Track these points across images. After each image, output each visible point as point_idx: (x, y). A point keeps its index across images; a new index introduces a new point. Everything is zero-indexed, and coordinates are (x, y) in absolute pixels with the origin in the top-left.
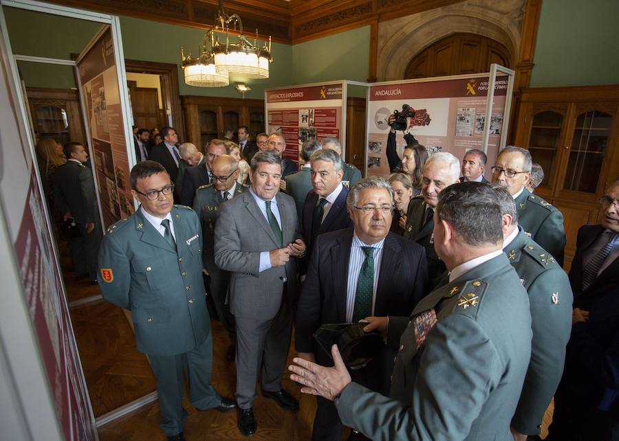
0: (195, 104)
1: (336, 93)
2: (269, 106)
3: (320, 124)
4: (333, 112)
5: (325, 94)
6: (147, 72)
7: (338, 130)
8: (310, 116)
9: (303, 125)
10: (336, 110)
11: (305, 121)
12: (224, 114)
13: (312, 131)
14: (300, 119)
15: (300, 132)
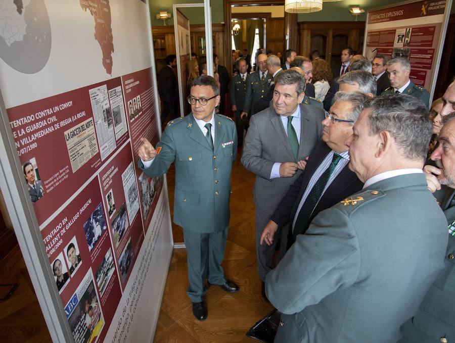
0: (308, 29)
1: (438, 7)
2: (370, 27)
3: (415, 44)
4: (432, 29)
5: (426, 9)
6: (275, 5)
7: (434, 50)
8: (406, 35)
9: (398, 45)
10: (434, 27)
11: (400, 41)
12: (334, 37)
13: (406, 51)
14: (397, 38)
15: (394, 53)
